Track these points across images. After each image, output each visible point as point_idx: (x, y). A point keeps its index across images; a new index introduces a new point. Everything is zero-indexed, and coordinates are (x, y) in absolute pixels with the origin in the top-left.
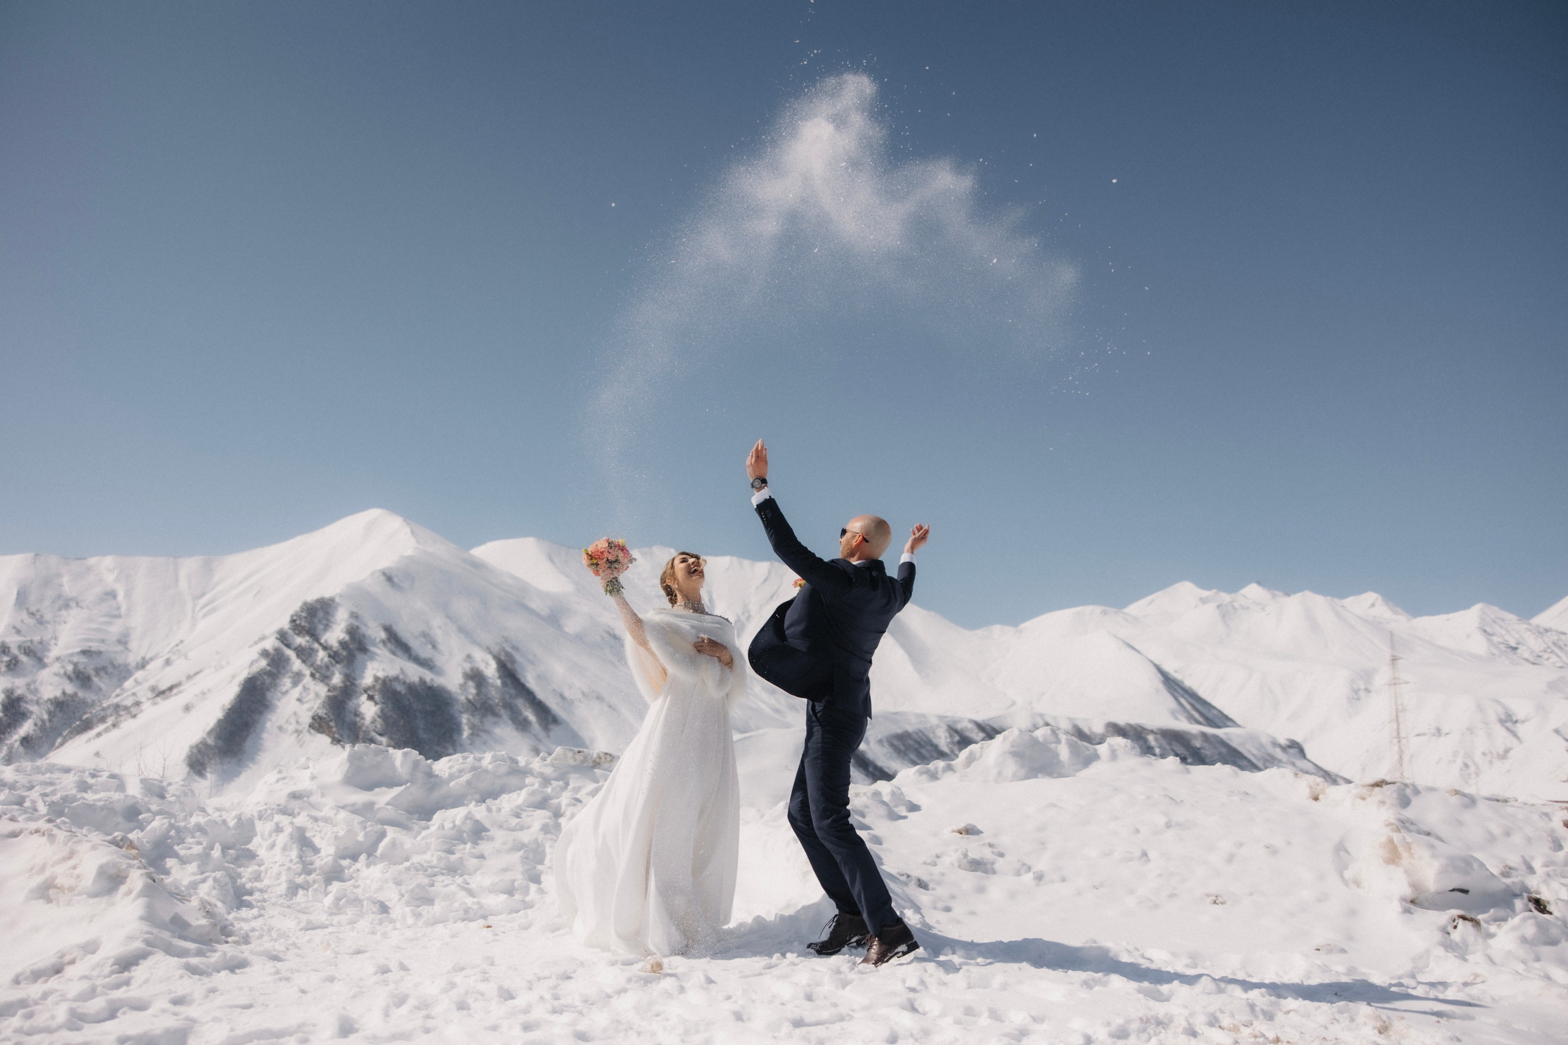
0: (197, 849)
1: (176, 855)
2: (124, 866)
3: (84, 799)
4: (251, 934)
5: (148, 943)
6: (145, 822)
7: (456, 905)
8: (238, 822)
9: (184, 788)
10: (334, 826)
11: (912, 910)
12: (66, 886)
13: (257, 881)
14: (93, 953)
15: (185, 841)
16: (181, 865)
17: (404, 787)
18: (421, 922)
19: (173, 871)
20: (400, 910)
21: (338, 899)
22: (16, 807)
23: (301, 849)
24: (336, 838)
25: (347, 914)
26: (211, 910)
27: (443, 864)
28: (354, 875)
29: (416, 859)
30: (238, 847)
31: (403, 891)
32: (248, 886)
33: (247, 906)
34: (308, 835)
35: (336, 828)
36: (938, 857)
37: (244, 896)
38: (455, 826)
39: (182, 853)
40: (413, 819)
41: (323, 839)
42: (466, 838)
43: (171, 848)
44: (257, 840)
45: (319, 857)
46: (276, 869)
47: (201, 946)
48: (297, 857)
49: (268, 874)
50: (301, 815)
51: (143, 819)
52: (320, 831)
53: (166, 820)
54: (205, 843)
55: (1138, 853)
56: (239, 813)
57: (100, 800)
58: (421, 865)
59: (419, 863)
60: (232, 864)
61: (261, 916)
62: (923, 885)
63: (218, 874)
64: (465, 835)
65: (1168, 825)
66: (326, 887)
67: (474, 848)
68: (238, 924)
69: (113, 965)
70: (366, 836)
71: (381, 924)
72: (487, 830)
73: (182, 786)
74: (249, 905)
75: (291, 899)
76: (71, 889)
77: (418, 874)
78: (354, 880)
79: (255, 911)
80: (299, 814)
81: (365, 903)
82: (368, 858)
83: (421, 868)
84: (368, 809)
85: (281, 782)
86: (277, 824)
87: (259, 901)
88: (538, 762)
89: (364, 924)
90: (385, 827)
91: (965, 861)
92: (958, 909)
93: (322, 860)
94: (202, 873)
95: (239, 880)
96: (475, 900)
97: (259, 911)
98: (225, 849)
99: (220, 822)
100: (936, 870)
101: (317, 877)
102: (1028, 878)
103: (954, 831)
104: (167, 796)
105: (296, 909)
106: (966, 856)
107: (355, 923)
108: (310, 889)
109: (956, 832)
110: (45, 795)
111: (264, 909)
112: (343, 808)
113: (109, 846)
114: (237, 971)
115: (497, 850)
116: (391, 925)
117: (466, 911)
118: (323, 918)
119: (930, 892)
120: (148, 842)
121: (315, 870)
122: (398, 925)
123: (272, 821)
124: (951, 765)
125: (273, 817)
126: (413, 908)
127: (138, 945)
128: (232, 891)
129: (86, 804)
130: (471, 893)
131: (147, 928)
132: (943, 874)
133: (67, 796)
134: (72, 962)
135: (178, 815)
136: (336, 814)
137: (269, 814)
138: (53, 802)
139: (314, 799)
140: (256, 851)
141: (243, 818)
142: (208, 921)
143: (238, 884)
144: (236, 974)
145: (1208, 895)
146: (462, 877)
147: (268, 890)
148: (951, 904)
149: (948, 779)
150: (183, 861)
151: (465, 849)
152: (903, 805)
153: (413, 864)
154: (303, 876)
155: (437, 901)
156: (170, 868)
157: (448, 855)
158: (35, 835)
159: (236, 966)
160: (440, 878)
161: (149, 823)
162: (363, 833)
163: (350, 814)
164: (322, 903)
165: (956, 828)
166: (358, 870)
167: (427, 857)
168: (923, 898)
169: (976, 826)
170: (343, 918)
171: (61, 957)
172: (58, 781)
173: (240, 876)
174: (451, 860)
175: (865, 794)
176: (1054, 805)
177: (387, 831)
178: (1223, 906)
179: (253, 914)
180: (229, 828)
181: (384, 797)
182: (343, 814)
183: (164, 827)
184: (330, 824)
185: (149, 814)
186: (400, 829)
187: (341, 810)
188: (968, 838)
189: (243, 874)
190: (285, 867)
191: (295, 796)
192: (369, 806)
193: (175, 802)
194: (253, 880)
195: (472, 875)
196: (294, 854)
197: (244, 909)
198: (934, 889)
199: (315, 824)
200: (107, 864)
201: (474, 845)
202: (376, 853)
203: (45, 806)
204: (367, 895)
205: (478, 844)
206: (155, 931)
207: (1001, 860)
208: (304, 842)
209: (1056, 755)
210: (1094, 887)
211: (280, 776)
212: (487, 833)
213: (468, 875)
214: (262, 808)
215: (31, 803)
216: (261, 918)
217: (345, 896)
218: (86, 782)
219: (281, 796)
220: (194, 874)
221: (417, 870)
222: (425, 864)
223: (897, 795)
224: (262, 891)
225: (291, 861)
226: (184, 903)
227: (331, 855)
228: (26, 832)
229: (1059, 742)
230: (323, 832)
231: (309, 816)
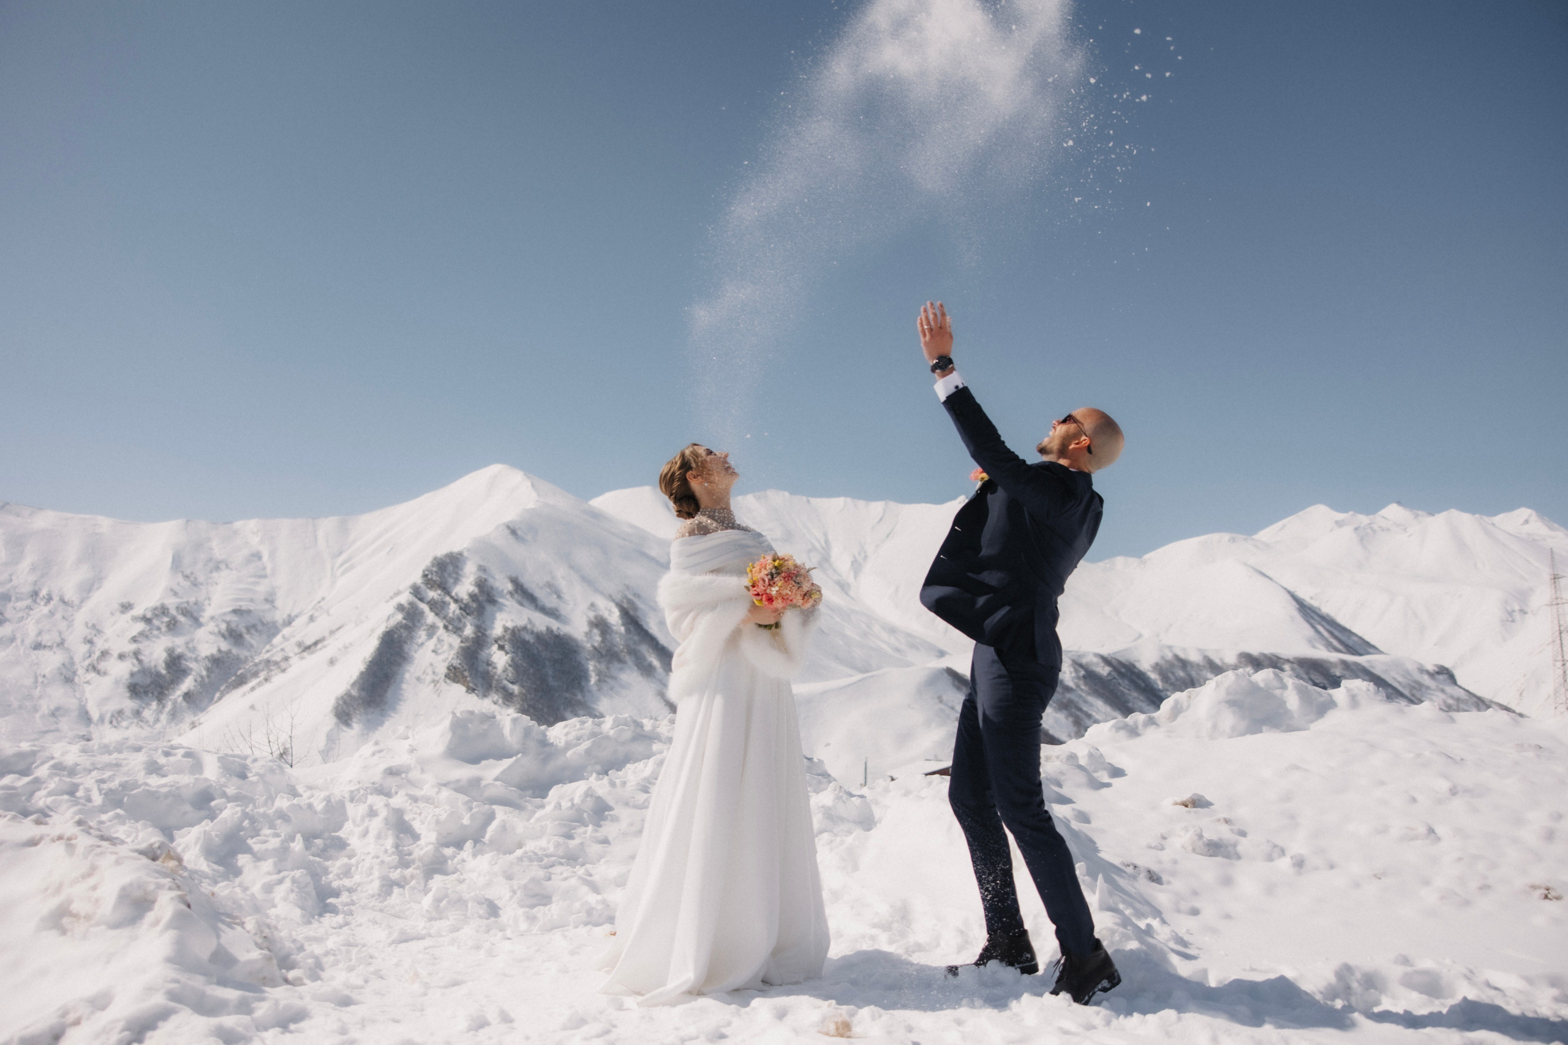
0: (274, 843)
1: (248, 850)
2: (152, 887)
3: (146, 784)
4: (324, 960)
5: (173, 996)
6: (218, 810)
7: (577, 905)
8: (327, 805)
9: (271, 764)
10: (436, 807)
11: (1158, 919)
12: (82, 913)
13: (347, 878)
14: (103, 1008)
15: (261, 832)
16: (255, 862)
17: (514, 758)
18: (537, 927)
19: (246, 870)
20: (511, 911)
21: (438, 901)
22: (66, 797)
23: (398, 837)
24: (438, 822)
25: (449, 920)
26: (269, 935)
27: (561, 852)
28: (458, 867)
29: (530, 846)
30: (326, 835)
31: (515, 887)
32: (335, 884)
33: (331, 912)
34: (407, 817)
35: (437, 809)
36: (1164, 838)
37: (327, 899)
38: (573, 805)
39: (256, 847)
40: (525, 797)
41: (423, 823)
42: (587, 819)
43: (244, 842)
44: (348, 826)
45: (418, 846)
46: (367, 864)
47: (247, 994)
48: (392, 847)
49: (359, 869)
50: (399, 794)
51: (216, 805)
52: (420, 814)
53: (239, 809)
54: (283, 835)
55: (1422, 830)
56: (327, 793)
57: (164, 785)
58: (535, 854)
59: (533, 852)
60: (318, 856)
61: (347, 924)
62: (1155, 878)
63: (298, 873)
64: (585, 815)
65: (1453, 792)
66: (427, 881)
67: (596, 831)
68: (310, 945)
69: (123, 1030)
70: (472, 818)
71: (489, 931)
72: (610, 809)
73: (270, 761)
74: (334, 910)
75: (386, 900)
76: (88, 917)
77: (532, 865)
78: (459, 873)
79: (340, 919)
80: (397, 793)
81: (470, 905)
82: (475, 846)
83: (535, 858)
84: (471, 788)
85: (377, 756)
86: (371, 807)
87: (347, 904)
88: (666, 725)
89: (468, 932)
90: (494, 807)
91: (1200, 843)
92: (1209, 912)
93: (422, 849)
94: (279, 872)
95: (324, 878)
96: (599, 897)
97: (344, 918)
98: (309, 838)
99: (306, 807)
100: (1166, 856)
101: (415, 872)
102: (1284, 864)
103: (1176, 804)
104: (249, 775)
105: (388, 912)
106: (1200, 836)
107: (458, 930)
108: (407, 887)
109: (1180, 805)
110: (103, 781)
111: (352, 915)
112: (445, 785)
113: (139, 859)
114: (292, 1027)
115: (623, 834)
116: (500, 934)
117: (590, 912)
118: (419, 925)
119: (1165, 886)
120: (217, 836)
121: (413, 862)
122: (508, 933)
123: (365, 803)
124: (1154, 718)
125: (366, 799)
126: (527, 909)
127: (159, 1000)
128: (314, 893)
129: (148, 791)
130: (595, 889)
131: (173, 974)
132: (1175, 862)
133: (127, 782)
134: (77, 1022)
135: (258, 799)
136: (438, 793)
137: (363, 795)
138: (111, 790)
139: (414, 775)
140: (348, 840)
141: (333, 801)
142: (261, 954)
143: (323, 882)
144: (291, 1032)
145: (1534, 887)
146: (584, 867)
147: (359, 889)
148: (1197, 904)
149: (1151, 735)
150: (258, 858)
151: (585, 833)
152: (1105, 769)
153: (526, 853)
154: (399, 870)
155: (554, 899)
156: (242, 867)
157: (567, 841)
158: (58, 843)
159: (288, 1020)
160: (557, 869)
161: (221, 811)
162: (469, 815)
163: (453, 792)
164: (420, 903)
165: (1179, 800)
166: (464, 861)
167: (543, 843)
168: (1161, 897)
169: (1203, 797)
170: (443, 924)
171: (65, 1014)
172: (124, 762)
173: (326, 872)
174: (571, 846)
175: (1058, 757)
176: (1297, 768)
177: (496, 812)
178: (1559, 902)
179: (337, 923)
180: (315, 813)
181: (491, 771)
182: (445, 793)
183: (236, 816)
184: (431, 804)
185: (223, 800)
186: (512, 809)
187: (443, 788)
188: (1196, 812)
189: (330, 869)
190: (378, 860)
191: (391, 772)
192: (475, 782)
193: (258, 782)
194: (342, 876)
195: (594, 864)
196: (389, 842)
197: (328, 915)
198: (1169, 883)
199: (414, 805)
200: (131, 884)
201: (596, 828)
202: (484, 837)
203: (101, 795)
204: (472, 894)
205: (600, 826)
206: (183, 978)
207: (1242, 839)
208: (402, 828)
209: (1282, 703)
210: (1375, 876)
211: (376, 748)
212: (611, 813)
213: (590, 864)
214: (353, 788)
215: (84, 792)
216: (347, 927)
217: (446, 896)
218: (156, 762)
219: (376, 774)
220: (269, 873)
221: (531, 860)
222: (540, 853)
223: (1096, 757)
224: (350, 890)
225: (386, 851)
226: (233, 928)
227: (432, 843)
228: (47, 839)
229: (1284, 687)
230: (423, 815)
231: (407, 795)
